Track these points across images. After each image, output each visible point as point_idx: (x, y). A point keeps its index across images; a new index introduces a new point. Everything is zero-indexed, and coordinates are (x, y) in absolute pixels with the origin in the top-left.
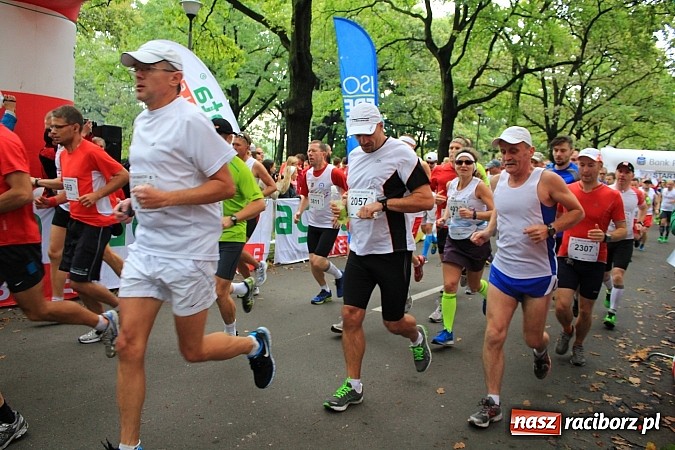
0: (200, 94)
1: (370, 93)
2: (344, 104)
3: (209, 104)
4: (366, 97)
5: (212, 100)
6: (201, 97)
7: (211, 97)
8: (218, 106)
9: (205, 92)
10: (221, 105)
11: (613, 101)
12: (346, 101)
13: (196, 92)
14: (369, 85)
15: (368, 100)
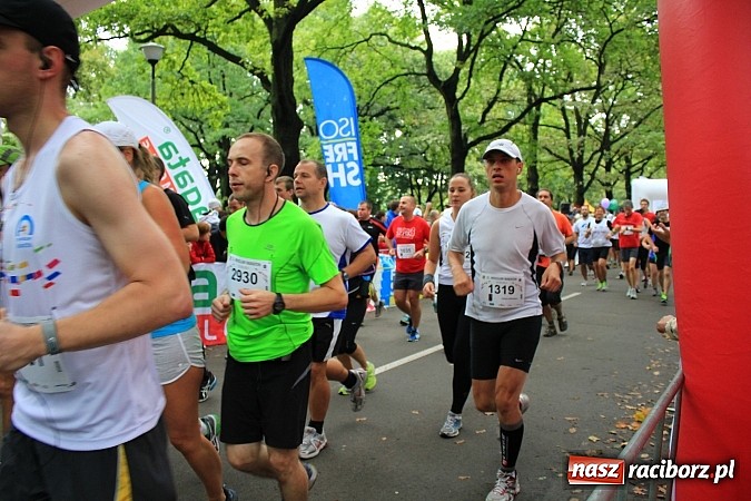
0: (165, 150)
1: (351, 136)
2: (323, 151)
3: (174, 160)
4: (345, 142)
5: (178, 155)
6: (167, 154)
7: (177, 152)
8: (183, 162)
9: (170, 147)
10: (188, 160)
11: (641, 127)
12: (325, 147)
13: (161, 148)
14: (349, 128)
15: (349, 144)
